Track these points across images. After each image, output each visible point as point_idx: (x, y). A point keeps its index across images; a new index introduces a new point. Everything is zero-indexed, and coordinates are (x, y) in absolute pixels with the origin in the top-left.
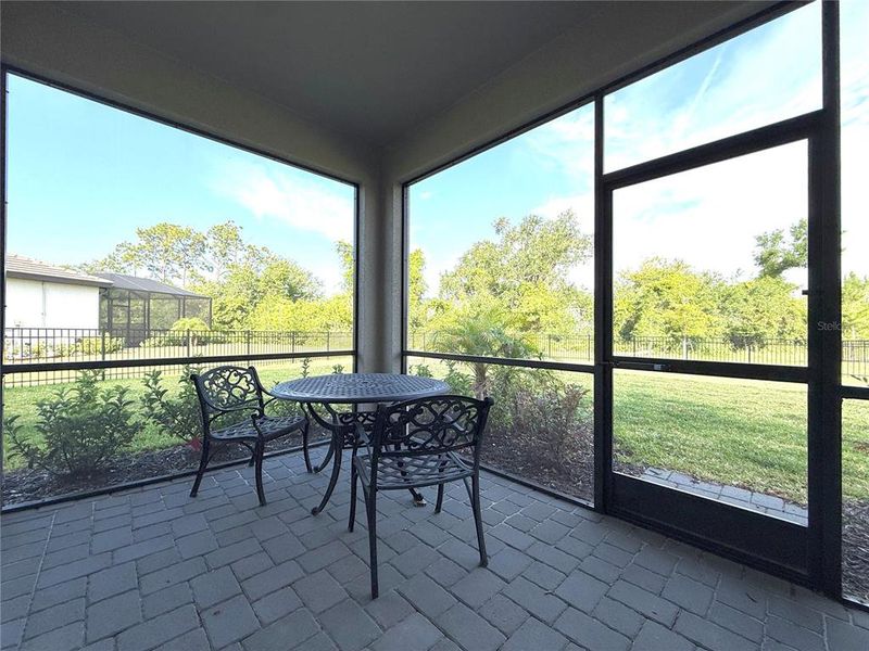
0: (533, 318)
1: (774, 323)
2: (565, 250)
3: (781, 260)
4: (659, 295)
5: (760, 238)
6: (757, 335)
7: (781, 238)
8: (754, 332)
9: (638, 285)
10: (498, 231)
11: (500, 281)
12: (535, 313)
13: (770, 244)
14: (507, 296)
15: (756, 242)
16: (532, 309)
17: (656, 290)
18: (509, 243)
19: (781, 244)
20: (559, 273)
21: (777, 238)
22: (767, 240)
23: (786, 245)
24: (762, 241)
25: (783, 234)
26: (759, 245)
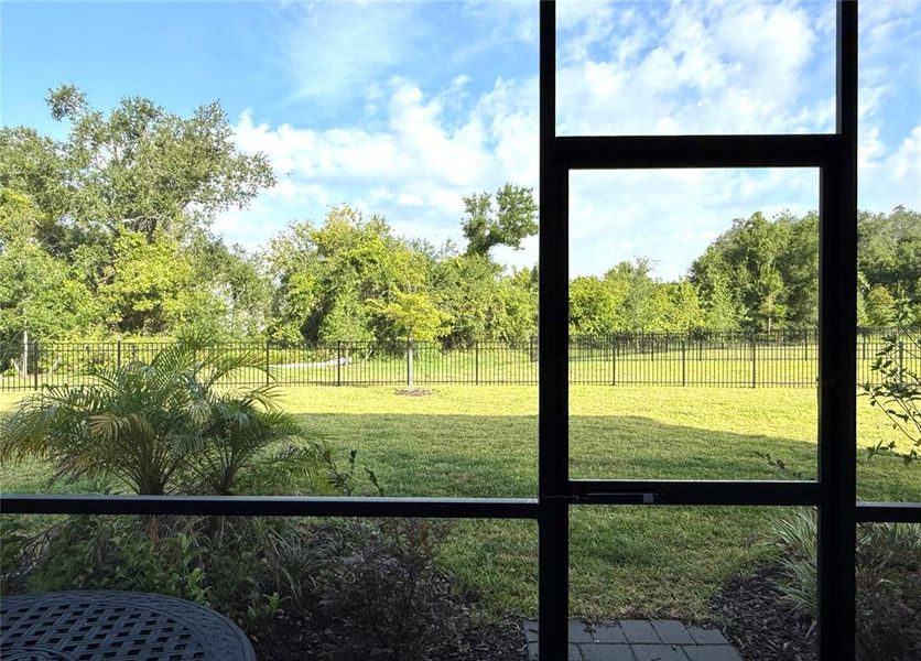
0: (148, 305)
1: (481, 313)
2: (206, 178)
3: (487, 233)
4: (359, 271)
5: (468, 202)
6: (465, 330)
7: (489, 205)
8: (462, 327)
9: (323, 250)
10: (58, 113)
11: (68, 221)
12: (153, 294)
13: (478, 210)
14: (86, 257)
15: (464, 207)
16: (146, 286)
17: (354, 262)
18: (88, 145)
19: (488, 213)
20: (196, 220)
21: (485, 204)
22: (476, 205)
23: (493, 215)
24: (471, 205)
25: (490, 200)
26: (468, 211)
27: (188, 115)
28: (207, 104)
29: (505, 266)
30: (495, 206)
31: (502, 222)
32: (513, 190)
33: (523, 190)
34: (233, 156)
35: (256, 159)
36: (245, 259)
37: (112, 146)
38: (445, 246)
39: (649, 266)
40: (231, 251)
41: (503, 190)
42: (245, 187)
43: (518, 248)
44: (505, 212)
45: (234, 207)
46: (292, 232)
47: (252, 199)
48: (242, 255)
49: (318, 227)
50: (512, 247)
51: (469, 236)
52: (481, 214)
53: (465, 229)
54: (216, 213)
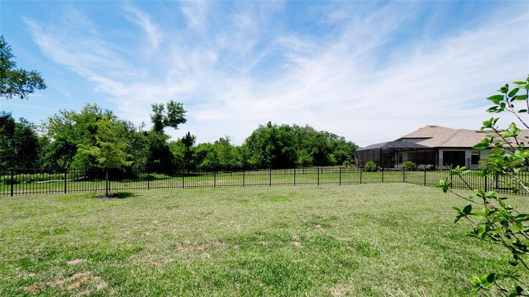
3: (163, 121)
13: (158, 111)
15: (151, 109)
19: (163, 112)
21: (162, 108)
22: (158, 109)
23: (165, 114)
24: (155, 108)
25: (164, 107)
26: (153, 111)
29: (171, 136)
30: (166, 110)
31: (169, 117)
32: (174, 103)
33: (179, 104)
34: (15, 68)
35: (32, 73)
36: (27, 125)
38: (141, 125)
39: (230, 139)
41: (170, 103)
42: (25, 88)
43: (176, 128)
44: (171, 112)
45: (16, 97)
47: (30, 94)
48: (24, 123)
49: (78, 113)
50: (174, 128)
51: (154, 122)
52: (160, 112)
53: (152, 118)
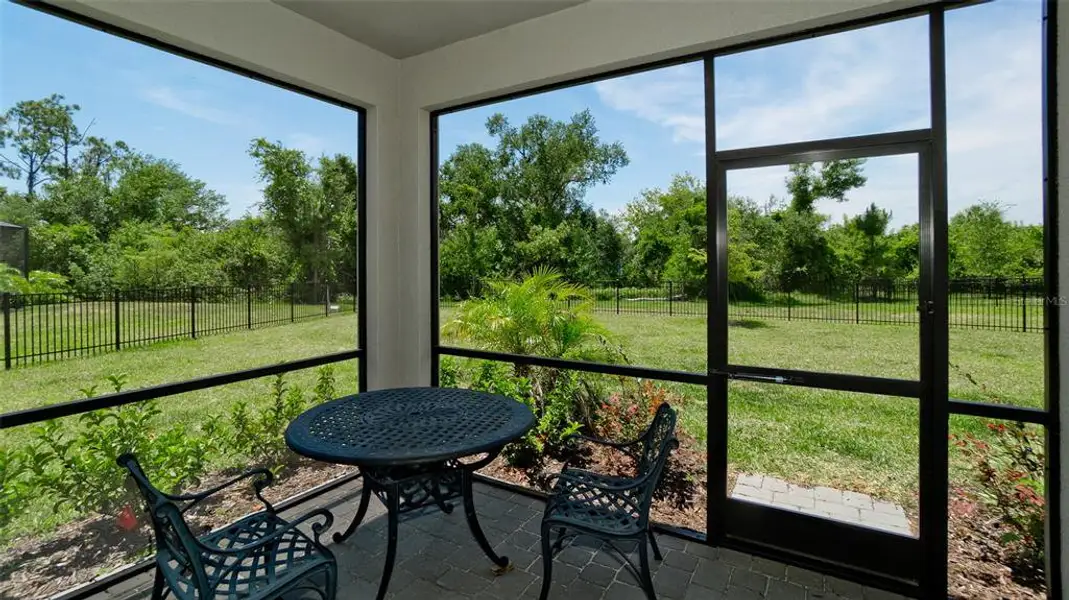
3: (811, 188)
10: (492, 132)
18: (508, 151)
20: (574, 194)
27: (568, 122)
28: (580, 111)
29: (830, 217)
30: (818, 165)
31: (825, 177)
34: (598, 146)
35: (615, 146)
36: (607, 219)
37: (522, 150)
38: (769, 201)
40: (598, 215)
42: (607, 168)
43: (842, 199)
44: (828, 168)
45: (599, 183)
46: (643, 198)
47: (613, 176)
48: (605, 217)
49: (665, 191)
50: (835, 199)
51: (792, 191)
52: (804, 171)
53: (789, 186)
54: (587, 188)
